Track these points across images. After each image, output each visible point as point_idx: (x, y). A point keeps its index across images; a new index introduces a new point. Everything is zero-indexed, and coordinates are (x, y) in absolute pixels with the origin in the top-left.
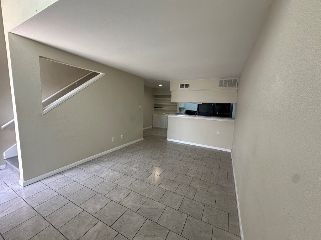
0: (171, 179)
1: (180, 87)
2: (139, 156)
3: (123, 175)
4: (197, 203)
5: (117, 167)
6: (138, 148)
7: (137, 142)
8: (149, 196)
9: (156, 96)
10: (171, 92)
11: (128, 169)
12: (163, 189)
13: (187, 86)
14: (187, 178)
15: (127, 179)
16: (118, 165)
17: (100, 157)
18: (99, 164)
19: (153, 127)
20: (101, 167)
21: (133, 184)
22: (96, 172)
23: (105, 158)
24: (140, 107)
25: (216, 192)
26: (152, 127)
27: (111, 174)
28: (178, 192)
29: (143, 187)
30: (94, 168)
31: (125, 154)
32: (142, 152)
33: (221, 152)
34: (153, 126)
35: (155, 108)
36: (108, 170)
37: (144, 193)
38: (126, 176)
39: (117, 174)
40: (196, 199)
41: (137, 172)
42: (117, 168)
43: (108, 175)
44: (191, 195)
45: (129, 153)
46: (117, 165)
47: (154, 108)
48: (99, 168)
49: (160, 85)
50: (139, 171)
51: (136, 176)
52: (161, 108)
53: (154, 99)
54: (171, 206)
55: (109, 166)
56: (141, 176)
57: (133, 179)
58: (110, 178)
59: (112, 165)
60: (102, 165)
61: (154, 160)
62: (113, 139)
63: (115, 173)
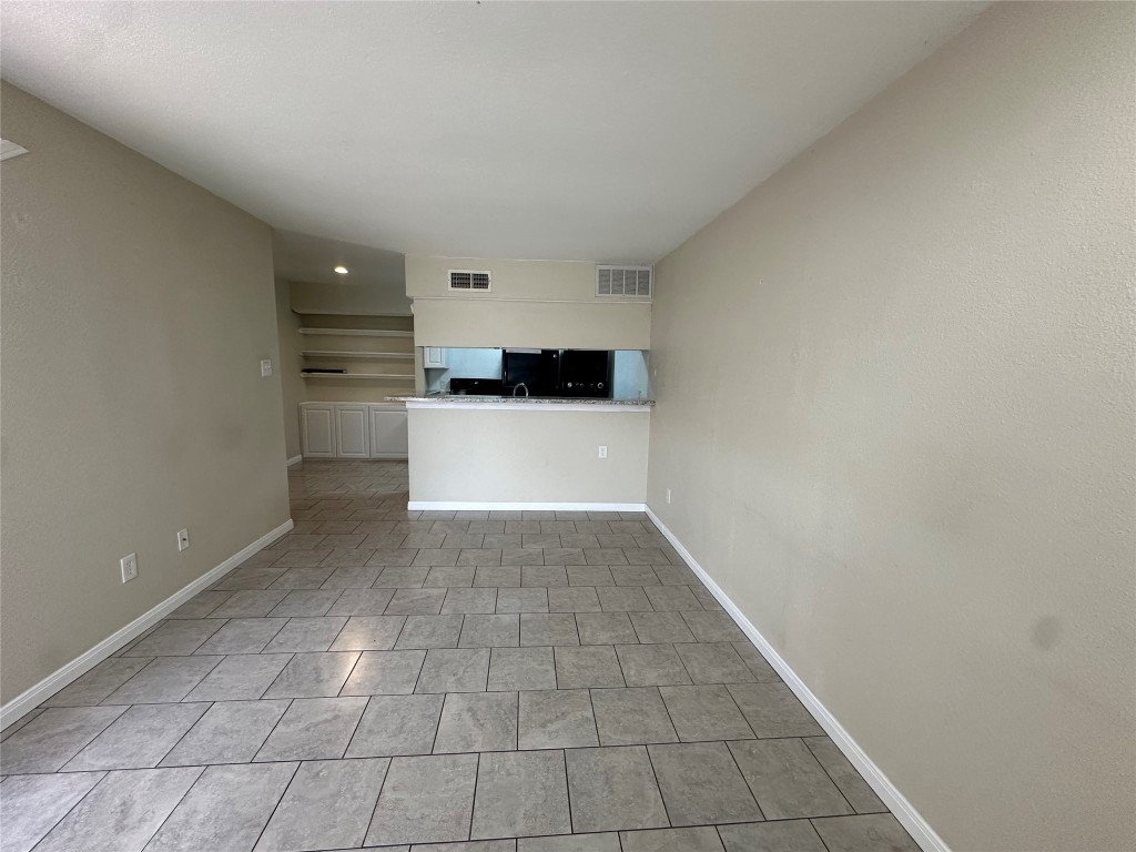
0: (546, 687)
1: (453, 285)
2: (320, 623)
3: (288, 768)
4: (698, 749)
5: (218, 732)
6: (291, 576)
7: (269, 548)
8: (512, 824)
9: (306, 320)
10: (411, 301)
11: (298, 719)
12: (549, 754)
13: (481, 281)
14: (594, 655)
15: (332, 787)
16: (219, 716)
17: (41, 710)
18: (57, 765)
19: (305, 461)
20: (86, 783)
21: (388, 795)
22: (57, 841)
23: (87, 704)
24: (265, 369)
25: (716, 674)
26: (299, 458)
27: (205, 800)
28: (610, 735)
29: (451, 785)
30: (24, 820)
31: (229, 632)
32: (325, 594)
33: (619, 517)
34: (307, 454)
35: (304, 371)
36: (160, 782)
37: (479, 823)
38: (318, 766)
39: (245, 779)
40: (686, 736)
41: (369, 717)
42: (221, 741)
43: (179, 817)
44: (657, 724)
45: (255, 623)
46: (210, 722)
47: (303, 375)
48: (70, 800)
49: (341, 270)
50: (375, 707)
51: (380, 743)
52: (341, 372)
53: (301, 331)
54: (633, 826)
55: (159, 745)
56: (401, 729)
57: (369, 771)
58: (209, 832)
59: (173, 733)
60: (92, 759)
61: (412, 621)
62: (127, 564)
63: (229, 776)
